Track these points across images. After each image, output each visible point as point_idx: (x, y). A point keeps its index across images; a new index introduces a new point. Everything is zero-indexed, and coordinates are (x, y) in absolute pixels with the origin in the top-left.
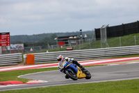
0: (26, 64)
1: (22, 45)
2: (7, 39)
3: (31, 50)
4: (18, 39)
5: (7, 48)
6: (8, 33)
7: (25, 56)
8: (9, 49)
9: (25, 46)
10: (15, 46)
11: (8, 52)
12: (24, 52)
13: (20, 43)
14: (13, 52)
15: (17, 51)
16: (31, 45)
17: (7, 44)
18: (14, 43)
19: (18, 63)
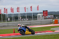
0: (54, 24)
1: (53, 16)
2: (46, 13)
3: (57, 18)
4: (51, 13)
5: (46, 17)
6: (47, 11)
7: (54, 20)
8: (47, 17)
9: (54, 16)
10: (50, 16)
11: (47, 19)
12: (53, 19)
13: (52, 15)
14: (49, 18)
15: (50, 18)
16: (57, 16)
17: (46, 15)
18: (49, 15)
19: (51, 23)
